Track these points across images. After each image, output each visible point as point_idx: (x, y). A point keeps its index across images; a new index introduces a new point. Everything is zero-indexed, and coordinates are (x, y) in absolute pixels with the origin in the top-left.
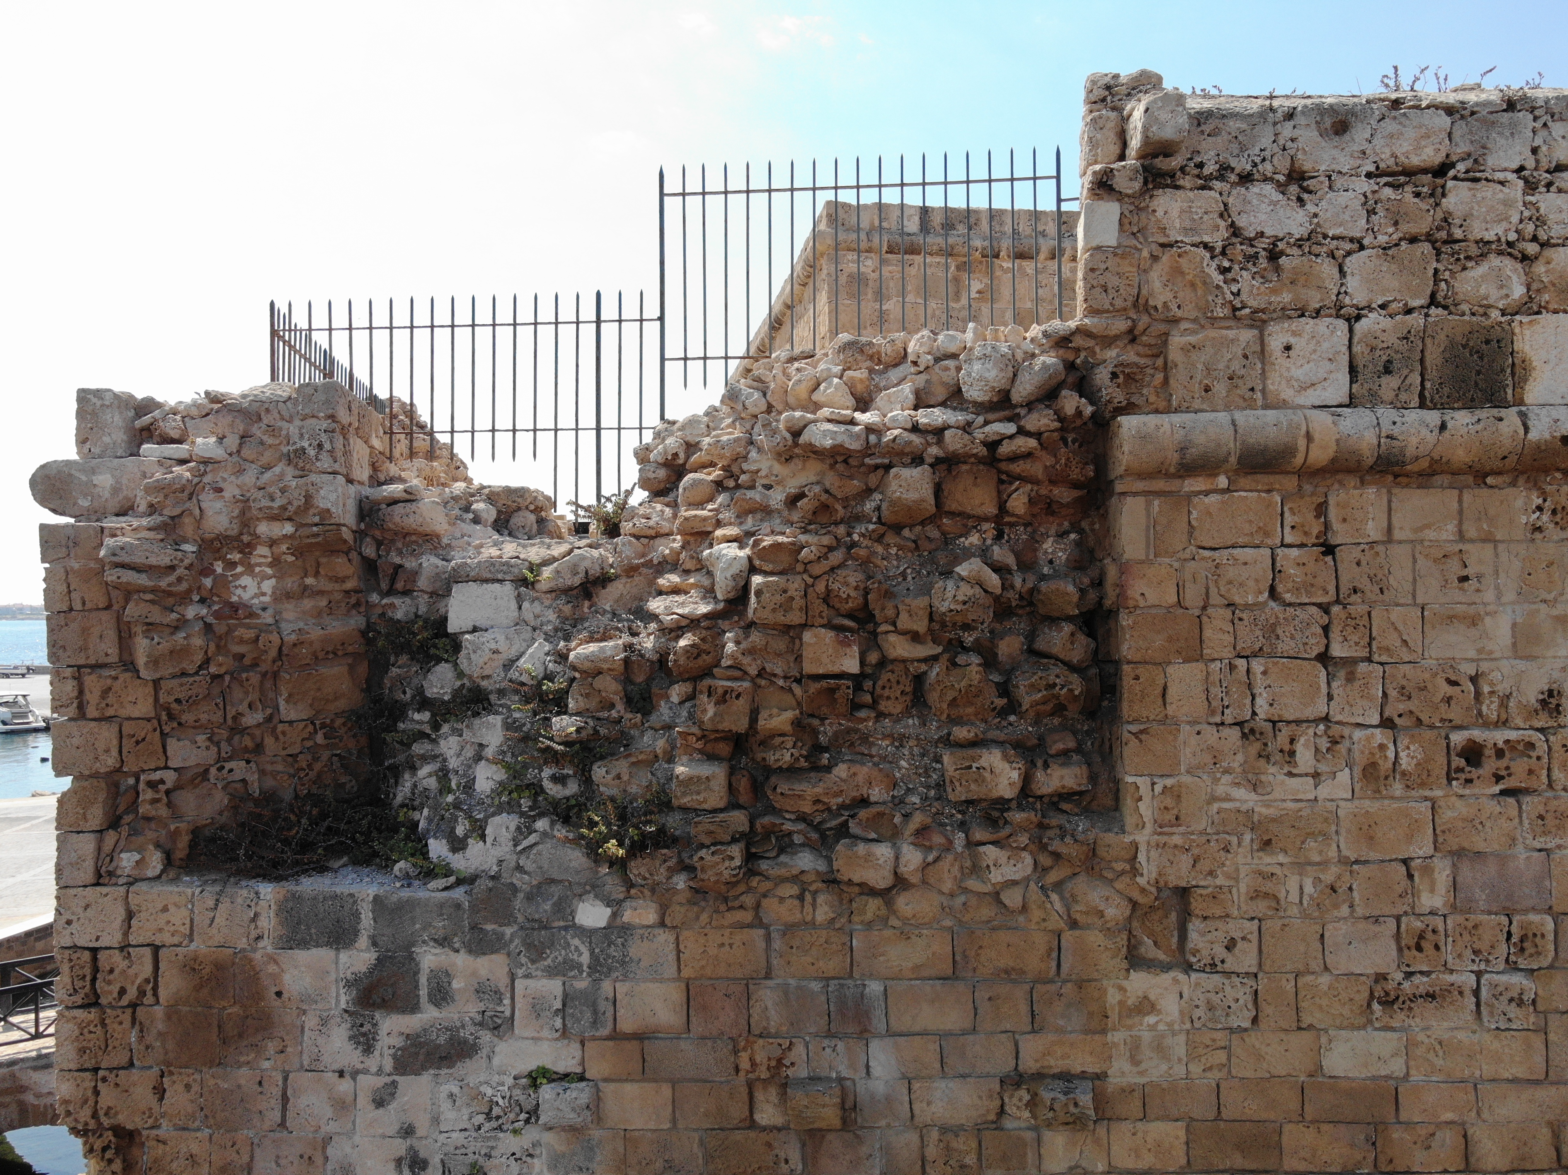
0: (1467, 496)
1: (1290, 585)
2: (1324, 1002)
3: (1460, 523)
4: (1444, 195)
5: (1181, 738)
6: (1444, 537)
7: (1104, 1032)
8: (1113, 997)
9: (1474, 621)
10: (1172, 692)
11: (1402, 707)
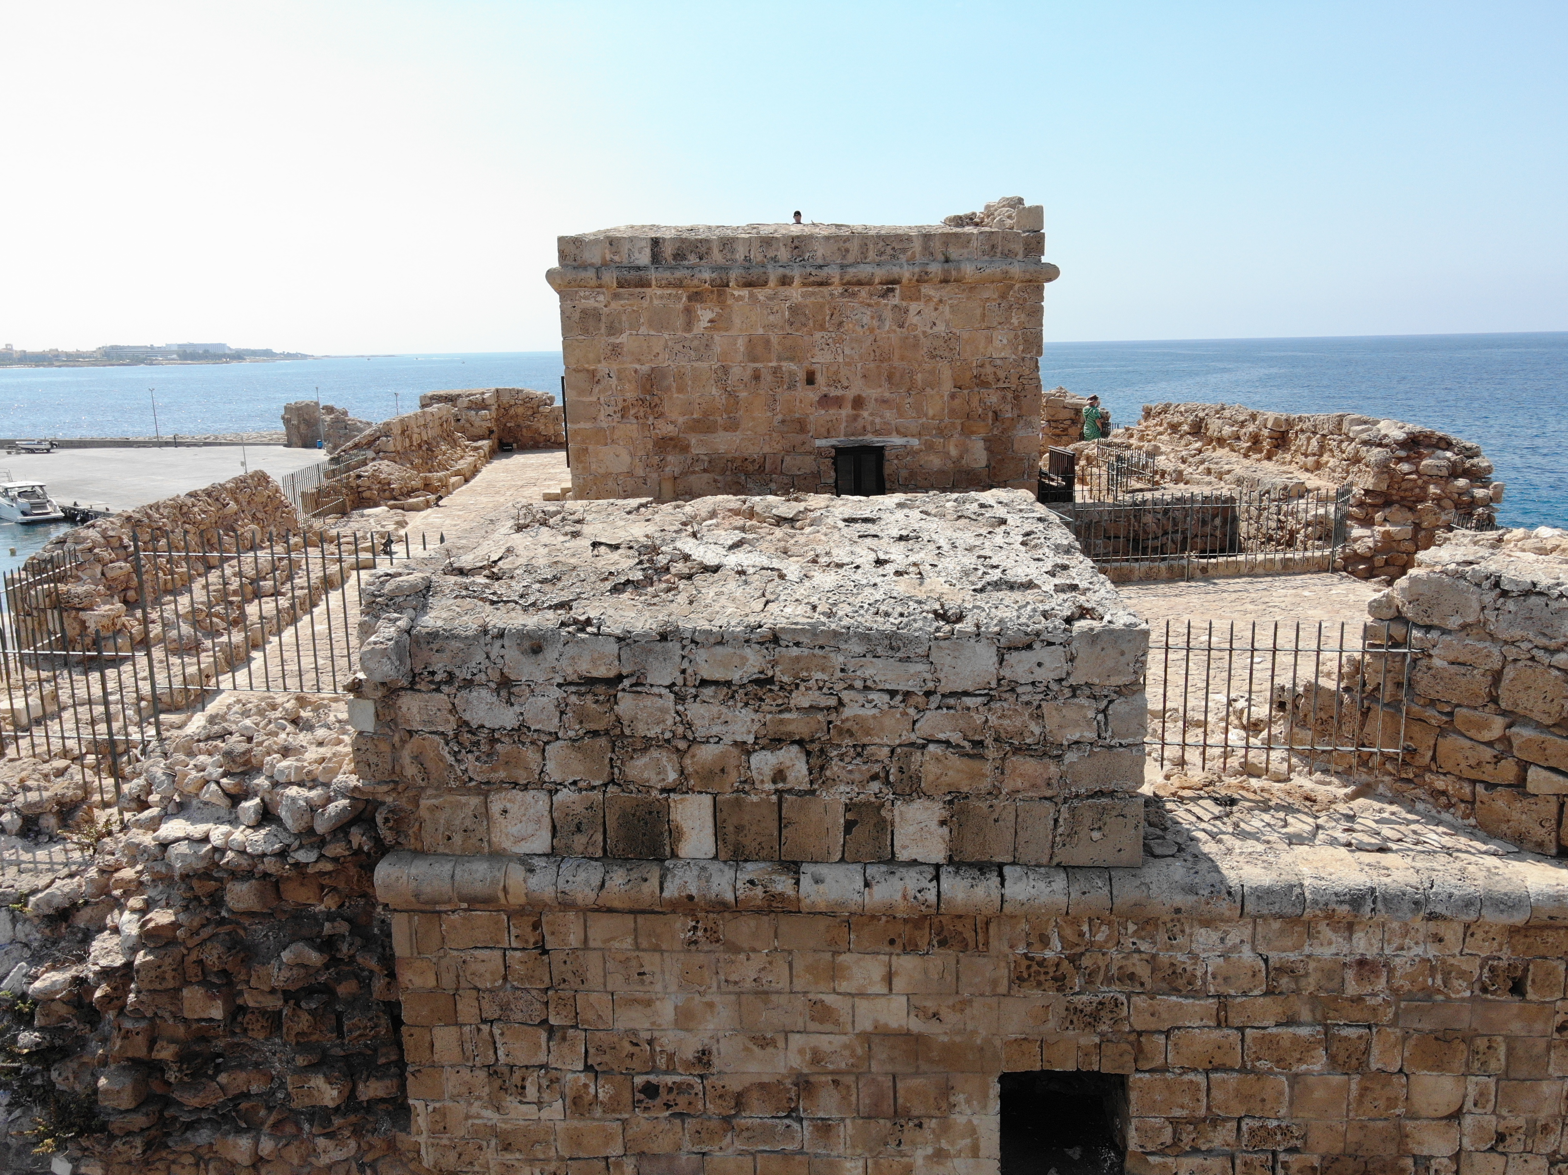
0: (640, 919)
1: (517, 976)
3: (636, 939)
4: (616, 703)
5: (444, 1076)
6: (625, 947)
9: (648, 1003)
10: (436, 1045)
11: (599, 1060)
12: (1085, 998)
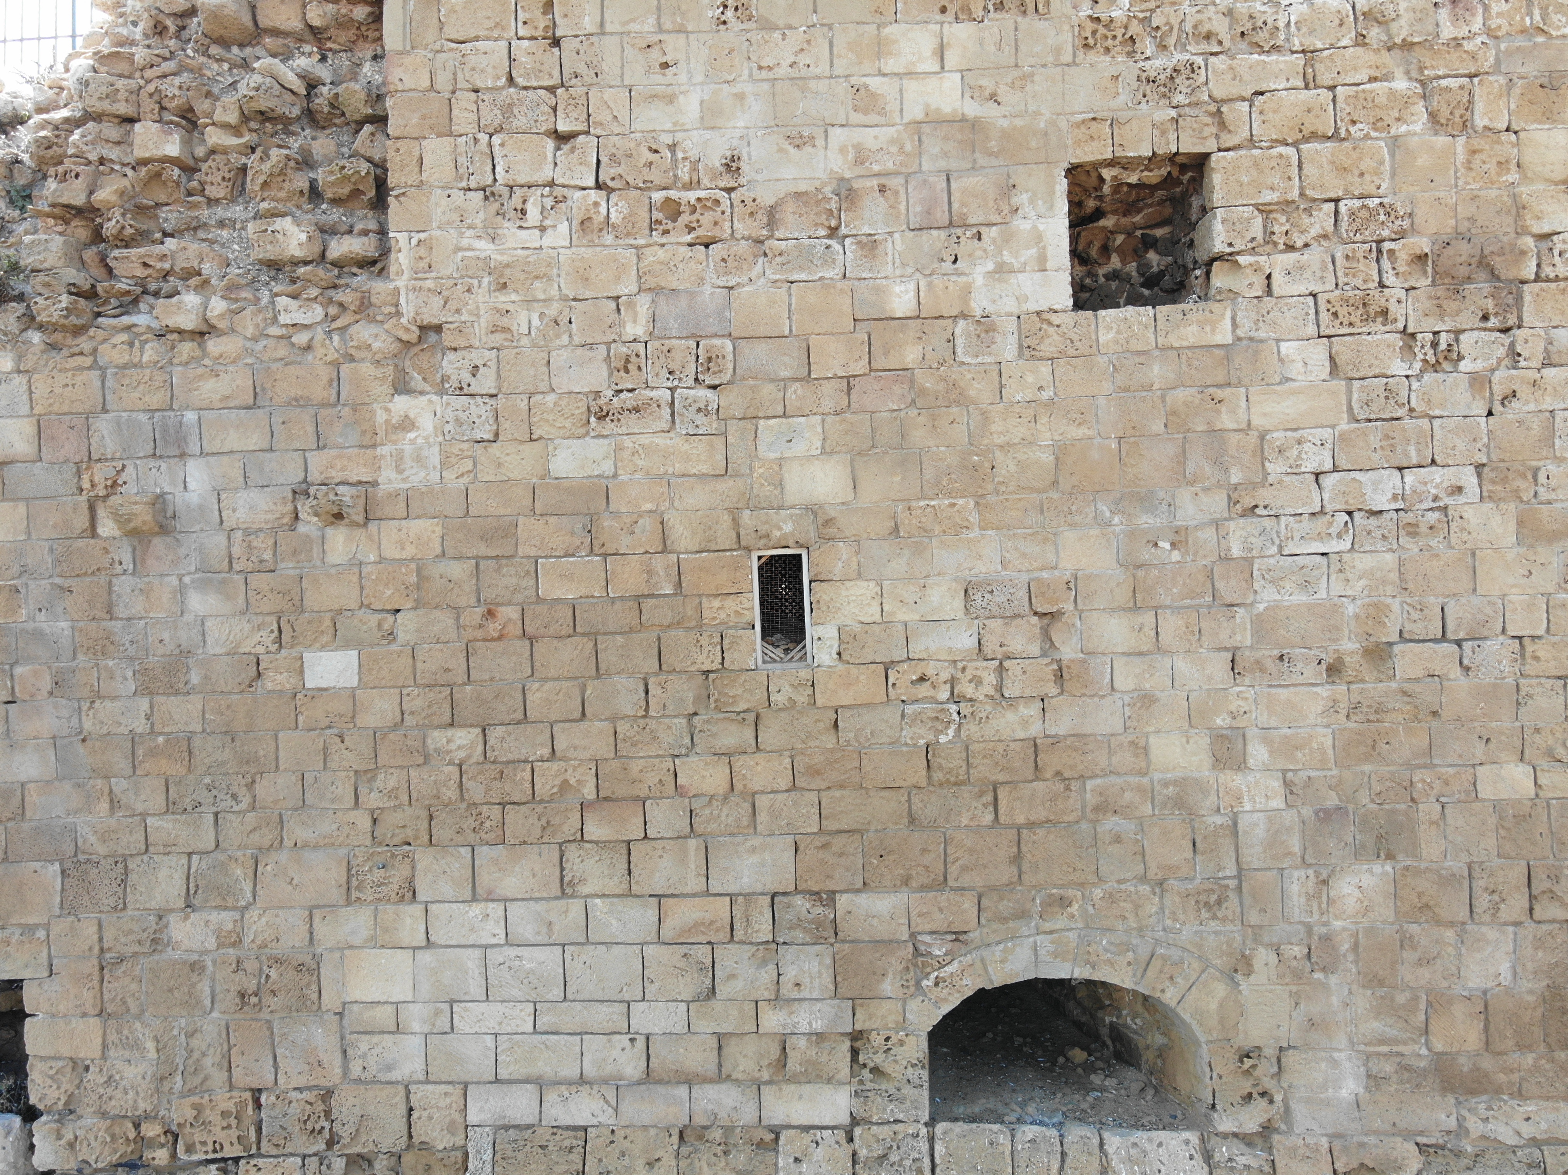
1: (522, 71)
2: (551, 418)
3: (659, 18)
5: (433, 199)
6: (646, 29)
7: (374, 446)
8: (381, 417)
9: (671, 99)
10: (426, 162)
11: (613, 172)
12: (1157, 63)
